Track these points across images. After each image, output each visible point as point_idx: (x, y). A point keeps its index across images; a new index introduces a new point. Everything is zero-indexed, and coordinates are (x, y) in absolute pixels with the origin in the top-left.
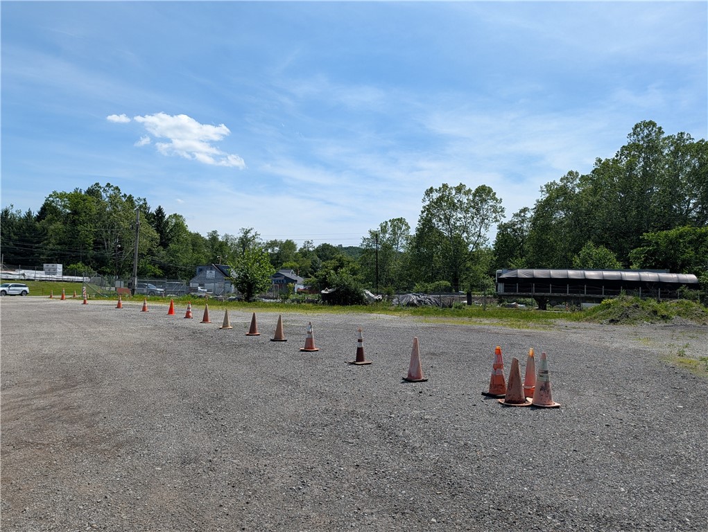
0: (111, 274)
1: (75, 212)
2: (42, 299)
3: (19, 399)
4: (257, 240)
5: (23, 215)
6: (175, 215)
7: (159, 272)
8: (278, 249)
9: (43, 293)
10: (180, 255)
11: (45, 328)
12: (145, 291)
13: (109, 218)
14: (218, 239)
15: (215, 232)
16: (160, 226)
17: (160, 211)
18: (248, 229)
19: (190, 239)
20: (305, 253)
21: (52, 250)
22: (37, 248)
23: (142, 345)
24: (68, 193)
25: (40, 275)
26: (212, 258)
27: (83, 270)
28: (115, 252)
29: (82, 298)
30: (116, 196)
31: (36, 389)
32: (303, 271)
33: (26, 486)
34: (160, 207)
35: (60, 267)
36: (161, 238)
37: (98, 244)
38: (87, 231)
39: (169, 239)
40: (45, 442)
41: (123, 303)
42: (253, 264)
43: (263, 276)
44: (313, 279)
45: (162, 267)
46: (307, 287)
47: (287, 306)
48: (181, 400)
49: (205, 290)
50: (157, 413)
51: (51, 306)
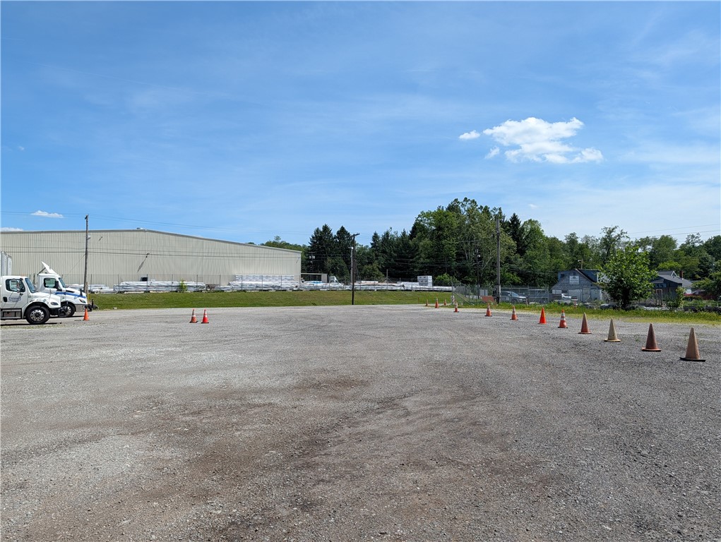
0: (472, 283)
1: (439, 228)
2: (420, 308)
3: (429, 407)
4: (623, 240)
5: (399, 235)
6: (530, 220)
7: (517, 279)
8: (651, 247)
9: (420, 302)
10: (537, 261)
11: (429, 334)
12: (508, 299)
13: (468, 230)
14: (577, 241)
15: (573, 234)
16: (515, 233)
17: (515, 218)
18: (612, 227)
19: (547, 244)
20: (689, 250)
21: (422, 263)
22: (411, 262)
23: (525, 356)
24: (433, 211)
25: (415, 285)
26: (571, 263)
27: (448, 280)
28: (476, 262)
29: (453, 306)
30: (473, 209)
31: (441, 397)
32: (687, 272)
33: (461, 516)
34: (514, 214)
35: (430, 278)
36: (518, 245)
37: (460, 256)
38: (450, 244)
39: (526, 246)
40: (465, 462)
41: (491, 311)
42: (628, 267)
43: (642, 280)
44: (707, 281)
45: (520, 274)
46: (697, 292)
47: (681, 316)
48: (596, 430)
49: (570, 297)
50: (574, 444)
51: (428, 314)
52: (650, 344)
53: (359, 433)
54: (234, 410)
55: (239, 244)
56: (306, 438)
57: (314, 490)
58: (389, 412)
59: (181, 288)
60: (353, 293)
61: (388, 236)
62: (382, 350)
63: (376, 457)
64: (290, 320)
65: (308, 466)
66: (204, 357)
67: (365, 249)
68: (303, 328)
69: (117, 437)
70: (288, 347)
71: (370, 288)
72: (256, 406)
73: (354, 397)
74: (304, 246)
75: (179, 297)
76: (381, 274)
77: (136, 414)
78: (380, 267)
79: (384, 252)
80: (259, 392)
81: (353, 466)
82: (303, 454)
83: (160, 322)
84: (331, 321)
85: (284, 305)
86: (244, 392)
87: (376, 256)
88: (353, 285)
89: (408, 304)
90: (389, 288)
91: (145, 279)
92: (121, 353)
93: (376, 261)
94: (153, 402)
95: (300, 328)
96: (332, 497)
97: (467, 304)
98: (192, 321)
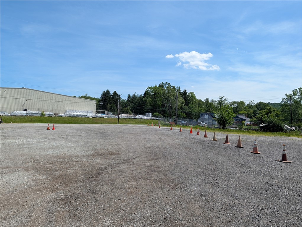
0: (167, 117)
1: (155, 94)
2: (146, 126)
3: (142, 162)
4: (226, 102)
5: (139, 96)
6: (191, 92)
7: (185, 116)
8: (236, 105)
9: (146, 124)
10: (193, 109)
11: (147, 136)
12: (180, 123)
13: (166, 95)
14: (209, 102)
15: (208, 99)
16: (185, 97)
17: (185, 91)
18: (222, 97)
19: (197, 102)
20: (250, 107)
21: (148, 108)
22: (143, 107)
23: (181, 145)
24: (153, 87)
25: (145, 117)
26: (206, 110)
27: (158, 115)
28: (169, 108)
30: (169, 87)
31: (147, 159)
32: (249, 115)
33: (146, 194)
34: (185, 90)
35: (151, 114)
36: (186, 102)
37: (163, 105)
38: (159, 100)
39: (189, 103)
40: (151, 179)
41: (173, 128)
42: (225, 112)
43: (230, 118)
44: (254, 119)
45: (186, 114)
46: (251, 123)
47: (242, 132)
48: (198, 169)
49: (204, 123)
50: (189, 173)
51: (148, 128)
52: (227, 142)
53: (115, 170)
54: (67, 163)
55: (69, 96)
56: (95, 172)
57: (96, 188)
58: (127, 163)
59: (42, 115)
60: (118, 119)
61: (134, 96)
62: (128, 142)
63: (120, 178)
64: (90, 129)
65: (95, 181)
66: (54, 144)
67: (124, 101)
68: (96, 133)
69: (20, 172)
70: (89, 140)
71: (126, 117)
72: (75, 161)
73: (114, 159)
74: (98, 98)
75: (41, 119)
76: (131, 111)
77: (26, 164)
78: (131, 109)
79: (132, 102)
80: (77, 156)
81: (111, 181)
82: (94, 177)
83: (33, 129)
84: (108, 131)
85: (88, 124)
86: (71, 157)
87: (129, 104)
88: (119, 116)
89: (142, 124)
90: (134, 118)
91: (25, 110)
92: (17, 141)
93: (129, 106)
94: (33, 160)
95: (94, 133)
96: (103, 190)
97: (164, 125)
98: (48, 129)
